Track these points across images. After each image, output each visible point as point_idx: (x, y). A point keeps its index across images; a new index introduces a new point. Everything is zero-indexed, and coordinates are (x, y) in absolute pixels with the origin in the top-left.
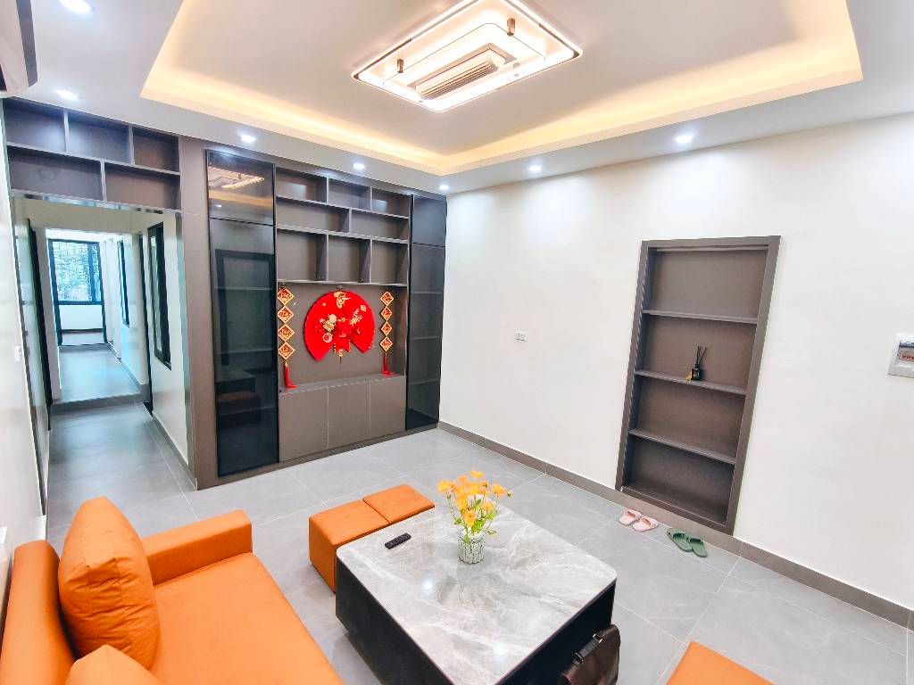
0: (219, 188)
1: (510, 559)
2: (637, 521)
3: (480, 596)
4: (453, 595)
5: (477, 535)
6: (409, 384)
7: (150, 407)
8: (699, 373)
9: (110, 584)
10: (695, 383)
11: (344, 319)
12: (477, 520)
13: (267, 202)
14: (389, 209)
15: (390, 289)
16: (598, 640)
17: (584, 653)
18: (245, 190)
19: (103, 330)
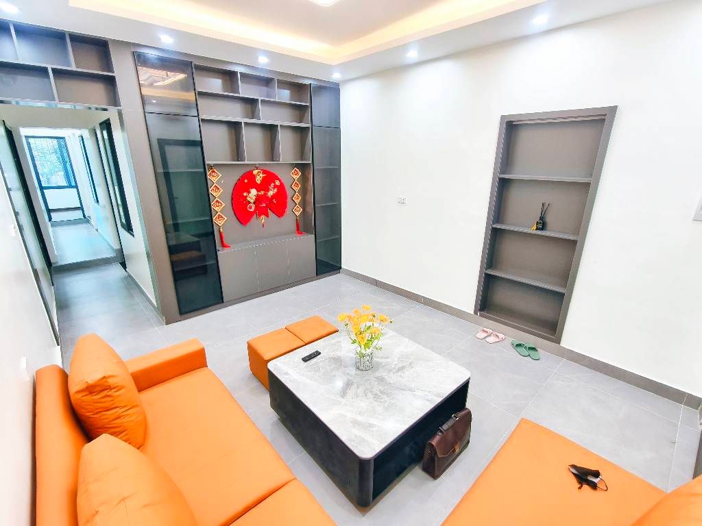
0: (151, 85)
1: (393, 367)
2: (490, 335)
3: (371, 392)
4: (351, 392)
5: (369, 351)
6: (317, 241)
7: (124, 265)
8: (542, 225)
9: (105, 393)
10: (539, 232)
11: (262, 193)
12: (368, 340)
13: (191, 96)
14: (292, 98)
15: (297, 165)
16: (455, 418)
17: (445, 427)
18: (171, 87)
19: (81, 208)
